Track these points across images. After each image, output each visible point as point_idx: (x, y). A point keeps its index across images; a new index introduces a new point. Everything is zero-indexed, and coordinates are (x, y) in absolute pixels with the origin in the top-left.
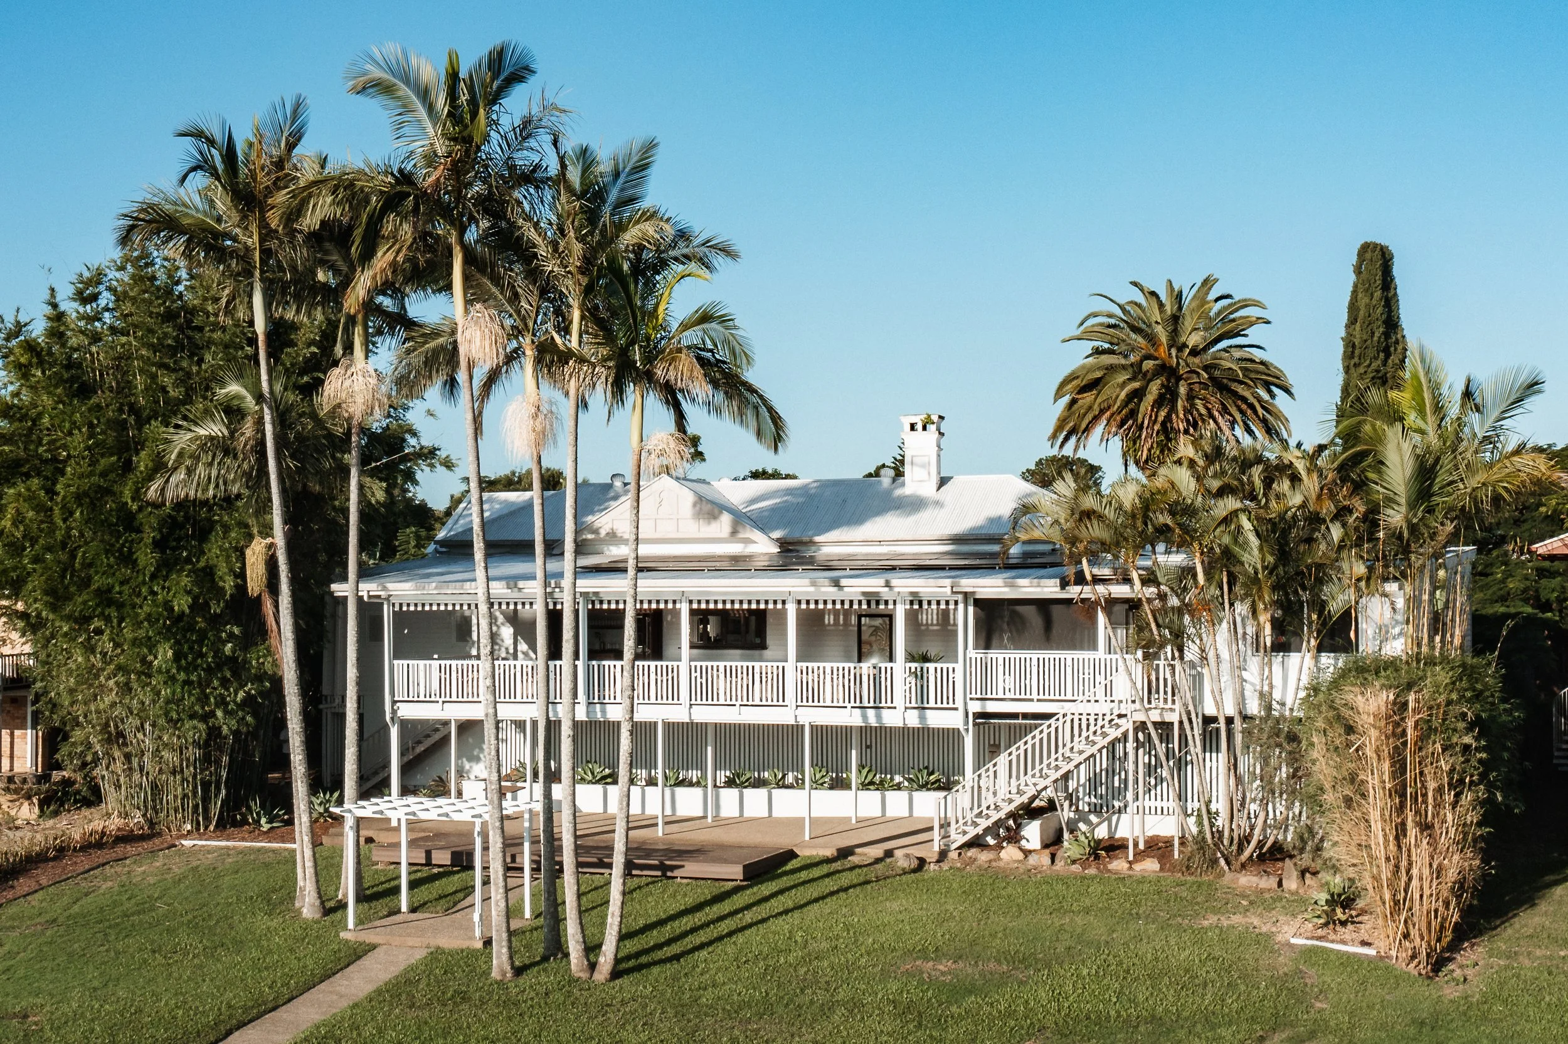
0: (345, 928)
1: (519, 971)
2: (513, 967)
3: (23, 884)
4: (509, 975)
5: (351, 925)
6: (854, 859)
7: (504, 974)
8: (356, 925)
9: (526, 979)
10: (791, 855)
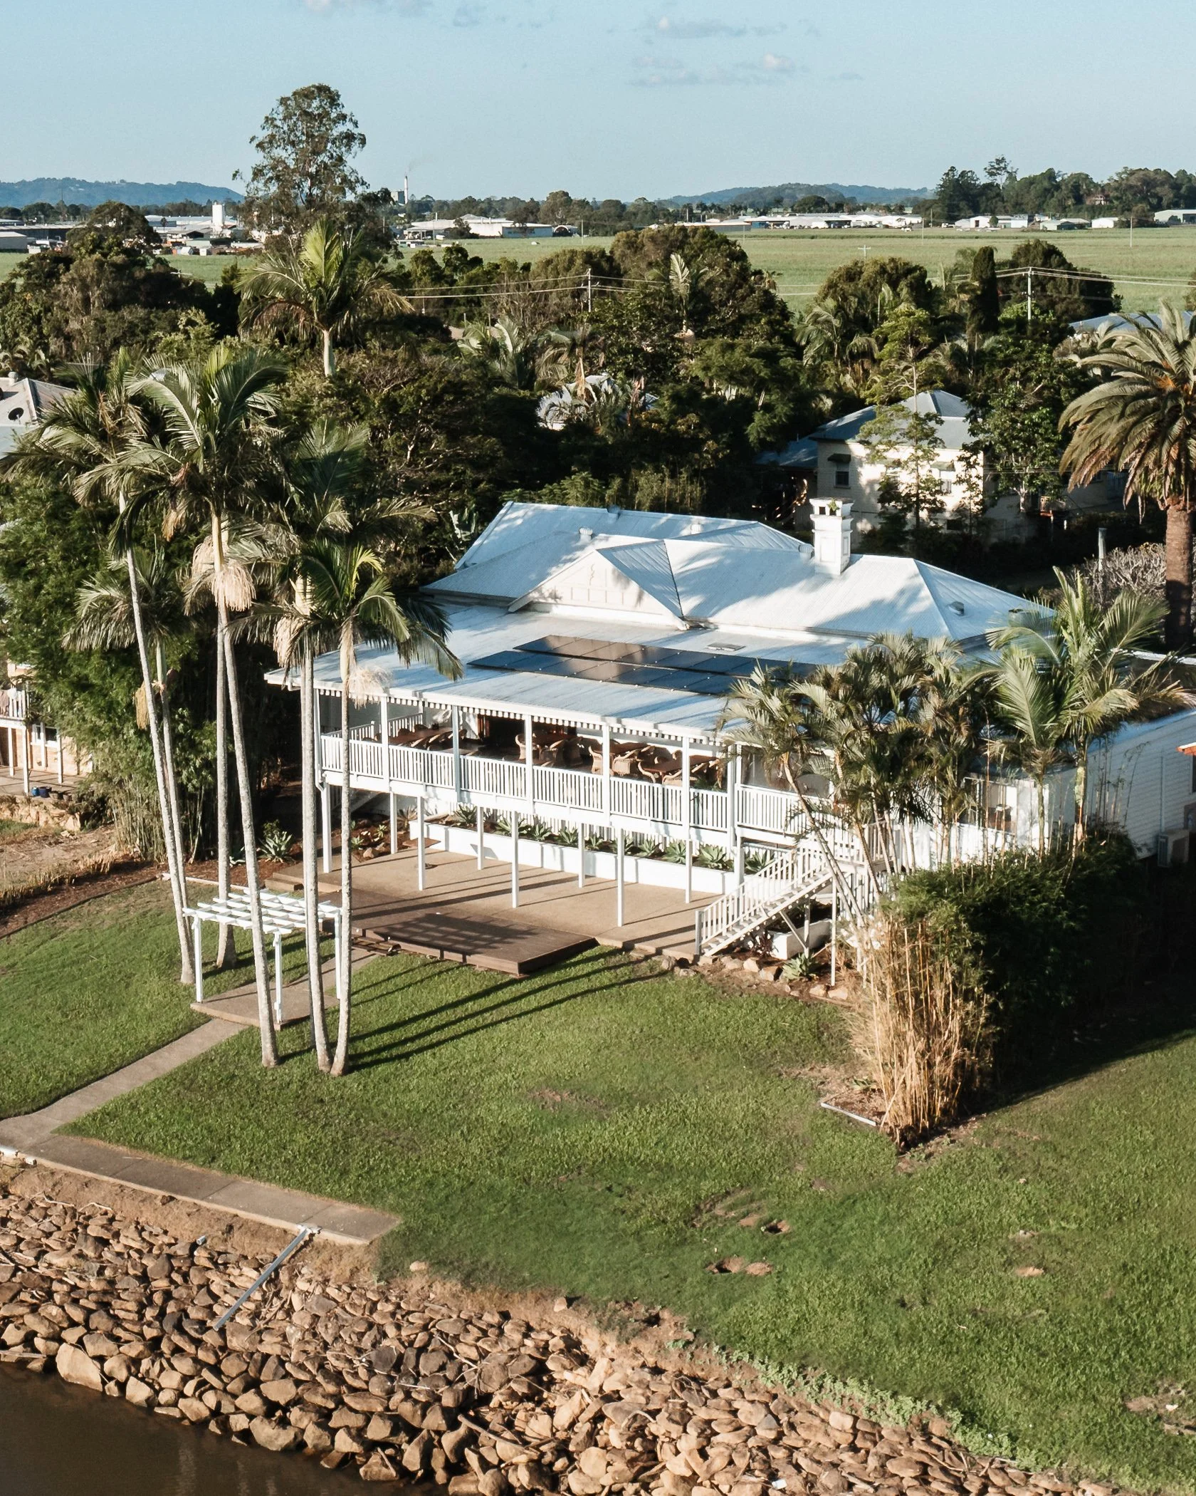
0: (194, 1000)
1: (281, 1060)
2: (276, 1057)
3: (16, 921)
4: (272, 1064)
5: (199, 997)
6: (634, 955)
7: (269, 1062)
8: (205, 996)
9: (284, 1068)
10: (592, 943)
